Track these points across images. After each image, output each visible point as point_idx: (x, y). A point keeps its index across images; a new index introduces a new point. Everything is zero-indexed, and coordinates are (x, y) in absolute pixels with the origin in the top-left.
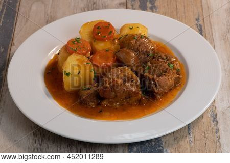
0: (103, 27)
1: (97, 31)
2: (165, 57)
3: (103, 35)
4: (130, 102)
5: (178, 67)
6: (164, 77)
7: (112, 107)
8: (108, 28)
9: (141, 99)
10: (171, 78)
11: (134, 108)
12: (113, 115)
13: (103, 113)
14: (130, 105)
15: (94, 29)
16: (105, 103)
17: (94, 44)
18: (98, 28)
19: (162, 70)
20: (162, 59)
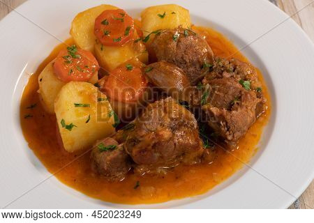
0: (112, 21)
1: (103, 28)
2: (231, 68)
3: (115, 37)
4: (186, 161)
5: (257, 84)
6: (239, 109)
7: (154, 175)
8: (122, 21)
9: (204, 153)
10: (251, 110)
11: (193, 171)
12: (159, 190)
13: (142, 189)
14: (187, 167)
15: (96, 24)
16: (141, 170)
17: (101, 54)
18: (103, 23)
19: (233, 96)
20: (228, 71)
